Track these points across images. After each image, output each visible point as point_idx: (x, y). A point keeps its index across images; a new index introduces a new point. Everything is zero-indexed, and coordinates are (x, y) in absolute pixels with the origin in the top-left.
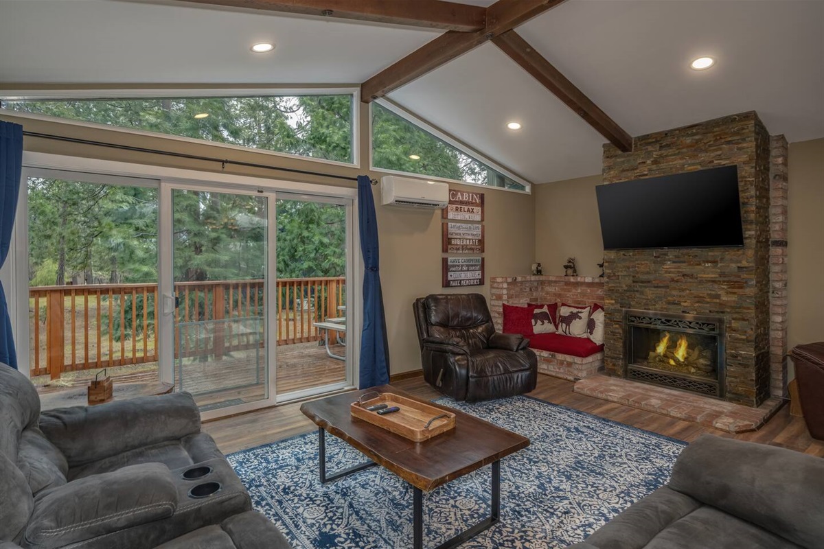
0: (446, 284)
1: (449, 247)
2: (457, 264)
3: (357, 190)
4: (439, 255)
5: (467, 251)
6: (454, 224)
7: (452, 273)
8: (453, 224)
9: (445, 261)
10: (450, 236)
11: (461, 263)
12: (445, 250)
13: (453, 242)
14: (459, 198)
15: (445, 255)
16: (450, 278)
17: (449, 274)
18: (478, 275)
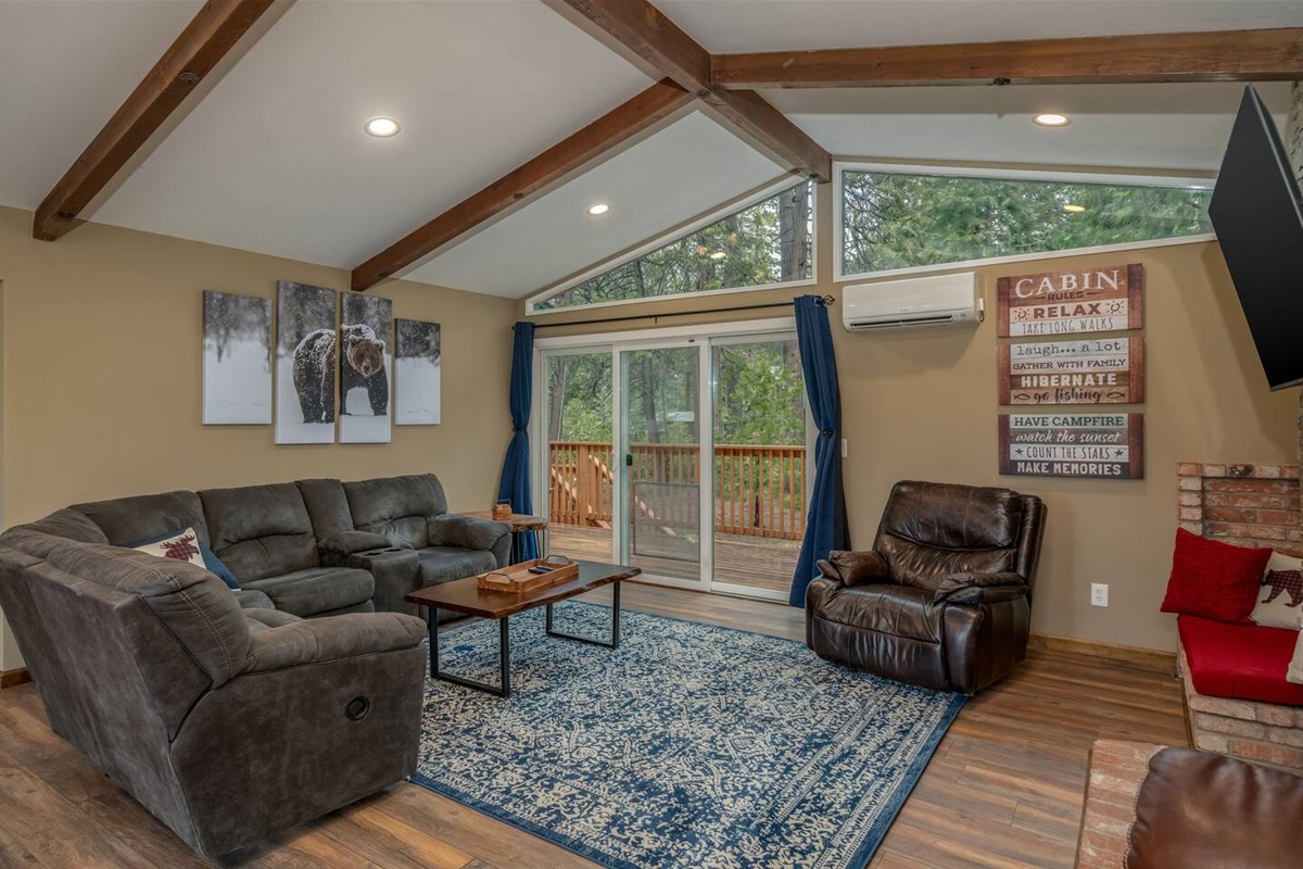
0: (1008, 467)
1: (1014, 393)
2: (1040, 426)
3: (794, 318)
4: (992, 411)
5: (1073, 401)
6: (1032, 346)
7: (1024, 447)
8: (1025, 346)
9: (1004, 422)
10: (1013, 372)
11: (1051, 426)
12: (1004, 401)
13: (1025, 382)
14: (1045, 289)
15: (1005, 410)
16: (1014, 456)
17: (1013, 448)
18: (1117, 453)
